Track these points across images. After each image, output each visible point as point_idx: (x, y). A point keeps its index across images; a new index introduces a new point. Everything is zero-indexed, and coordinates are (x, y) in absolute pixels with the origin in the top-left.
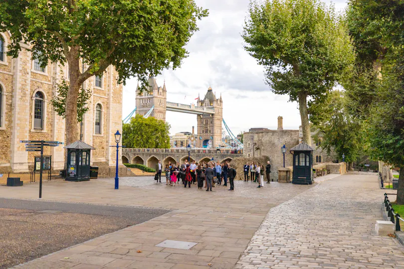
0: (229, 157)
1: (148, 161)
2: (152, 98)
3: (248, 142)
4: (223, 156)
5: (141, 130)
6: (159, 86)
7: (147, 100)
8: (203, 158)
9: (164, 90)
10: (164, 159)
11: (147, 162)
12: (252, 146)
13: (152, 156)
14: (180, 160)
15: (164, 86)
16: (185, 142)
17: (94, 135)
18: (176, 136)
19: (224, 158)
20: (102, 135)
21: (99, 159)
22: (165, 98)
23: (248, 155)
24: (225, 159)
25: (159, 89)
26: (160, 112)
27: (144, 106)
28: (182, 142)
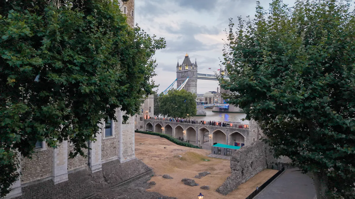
0: (237, 131)
1: (176, 129)
2: (187, 71)
5: (175, 99)
6: (192, 63)
7: (184, 73)
8: (216, 130)
9: (196, 66)
10: (187, 128)
13: (178, 125)
14: (199, 130)
15: (196, 62)
16: (212, 98)
17: (104, 138)
18: (206, 94)
19: (233, 131)
20: (114, 136)
21: (111, 158)
22: (197, 71)
23: (253, 131)
24: (234, 132)
25: (191, 65)
26: (193, 81)
27: (182, 77)
28: (210, 99)
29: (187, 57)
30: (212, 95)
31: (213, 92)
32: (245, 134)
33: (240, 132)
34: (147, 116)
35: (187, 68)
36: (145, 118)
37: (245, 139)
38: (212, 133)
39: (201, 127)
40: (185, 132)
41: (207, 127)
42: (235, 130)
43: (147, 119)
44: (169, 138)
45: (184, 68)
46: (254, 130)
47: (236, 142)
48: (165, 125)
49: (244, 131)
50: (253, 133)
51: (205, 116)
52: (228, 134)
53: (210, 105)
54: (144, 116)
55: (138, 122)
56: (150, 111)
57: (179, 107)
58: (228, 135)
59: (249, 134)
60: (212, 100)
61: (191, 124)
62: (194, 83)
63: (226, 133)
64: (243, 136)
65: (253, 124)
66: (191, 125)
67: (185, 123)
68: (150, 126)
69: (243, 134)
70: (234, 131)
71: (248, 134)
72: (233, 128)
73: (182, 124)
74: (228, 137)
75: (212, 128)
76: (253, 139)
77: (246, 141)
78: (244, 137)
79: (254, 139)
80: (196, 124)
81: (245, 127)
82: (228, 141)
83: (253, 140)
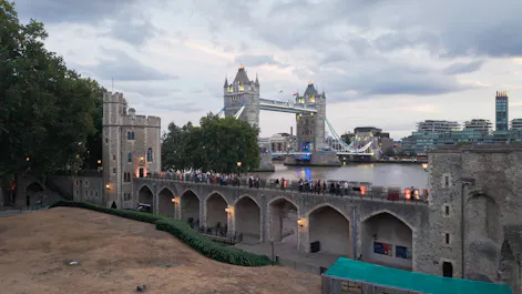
0: (385, 210)
2: (243, 94)
3: (445, 175)
4: (369, 206)
6: (251, 81)
7: (237, 97)
8: (319, 206)
9: (257, 85)
10: (237, 200)
11: (205, 203)
12: (459, 185)
13: (214, 192)
14: (268, 204)
15: (257, 80)
16: (283, 144)
18: (273, 137)
19: (372, 210)
22: (258, 94)
23: (444, 210)
24: (375, 213)
25: (250, 83)
26: (252, 111)
27: (233, 105)
28: (280, 144)
29: (241, 70)
30: (283, 138)
31: (284, 135)
32: (415, 220)
33: (397, 213)
34: (141, 171)
35: (241, 89)
36: (138, 175)
37: (414, 236)
38: (307, 214)
39: (274, 196)
40: (230, 210)
41: (293, 198)
42: (378, 205)
43: (141, 175)
44: (181, 233)
45: (236, 89)
46: (447, 208)
47: (379, 241)
48: (182, 192)
49: (409, 211)
50: (444, 216)
51: (273, 171)
52: (358, 217)
53: (280, 153)
54: (134, 170)
55: (119, 185)
56: (150, 159)
57: (224, 151)
58: (358, 221)
59: (427, 218)
60: (282, 147)
61: (247, 187)
62: (254, 115)
63: (350, 215)
64: (408, 224)
65: (443, 186)
66: (248, 192)
67: (230, 186)
68: (146, 193)
69: (407, 219)
70: (377, 209)
71: (425, 219)
72: (374, 199)
73: (224, 189)
74: (355, 228)
75: (306, 199)
76: (444, 235)
77: (419, 241)
78: (411, 227)
79: (447, 235)
80: (261, 189)
81: (408, 196)
82: (355, 240)
83: (444, 241)
